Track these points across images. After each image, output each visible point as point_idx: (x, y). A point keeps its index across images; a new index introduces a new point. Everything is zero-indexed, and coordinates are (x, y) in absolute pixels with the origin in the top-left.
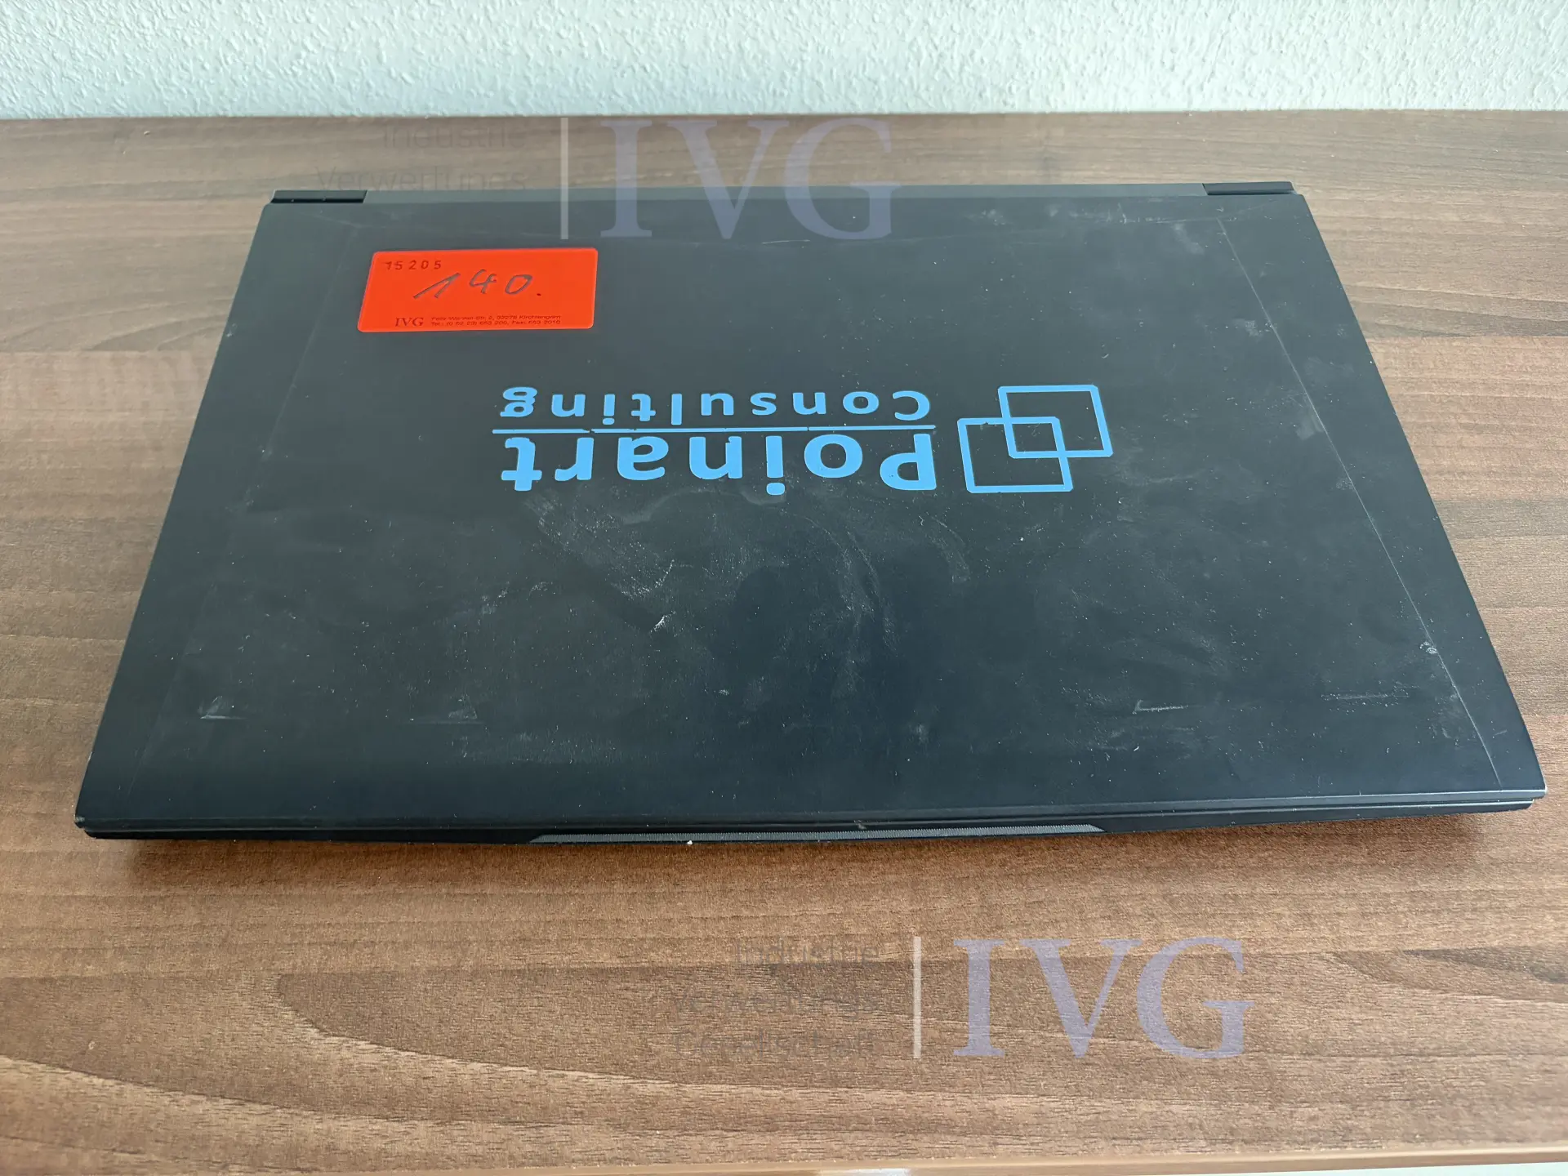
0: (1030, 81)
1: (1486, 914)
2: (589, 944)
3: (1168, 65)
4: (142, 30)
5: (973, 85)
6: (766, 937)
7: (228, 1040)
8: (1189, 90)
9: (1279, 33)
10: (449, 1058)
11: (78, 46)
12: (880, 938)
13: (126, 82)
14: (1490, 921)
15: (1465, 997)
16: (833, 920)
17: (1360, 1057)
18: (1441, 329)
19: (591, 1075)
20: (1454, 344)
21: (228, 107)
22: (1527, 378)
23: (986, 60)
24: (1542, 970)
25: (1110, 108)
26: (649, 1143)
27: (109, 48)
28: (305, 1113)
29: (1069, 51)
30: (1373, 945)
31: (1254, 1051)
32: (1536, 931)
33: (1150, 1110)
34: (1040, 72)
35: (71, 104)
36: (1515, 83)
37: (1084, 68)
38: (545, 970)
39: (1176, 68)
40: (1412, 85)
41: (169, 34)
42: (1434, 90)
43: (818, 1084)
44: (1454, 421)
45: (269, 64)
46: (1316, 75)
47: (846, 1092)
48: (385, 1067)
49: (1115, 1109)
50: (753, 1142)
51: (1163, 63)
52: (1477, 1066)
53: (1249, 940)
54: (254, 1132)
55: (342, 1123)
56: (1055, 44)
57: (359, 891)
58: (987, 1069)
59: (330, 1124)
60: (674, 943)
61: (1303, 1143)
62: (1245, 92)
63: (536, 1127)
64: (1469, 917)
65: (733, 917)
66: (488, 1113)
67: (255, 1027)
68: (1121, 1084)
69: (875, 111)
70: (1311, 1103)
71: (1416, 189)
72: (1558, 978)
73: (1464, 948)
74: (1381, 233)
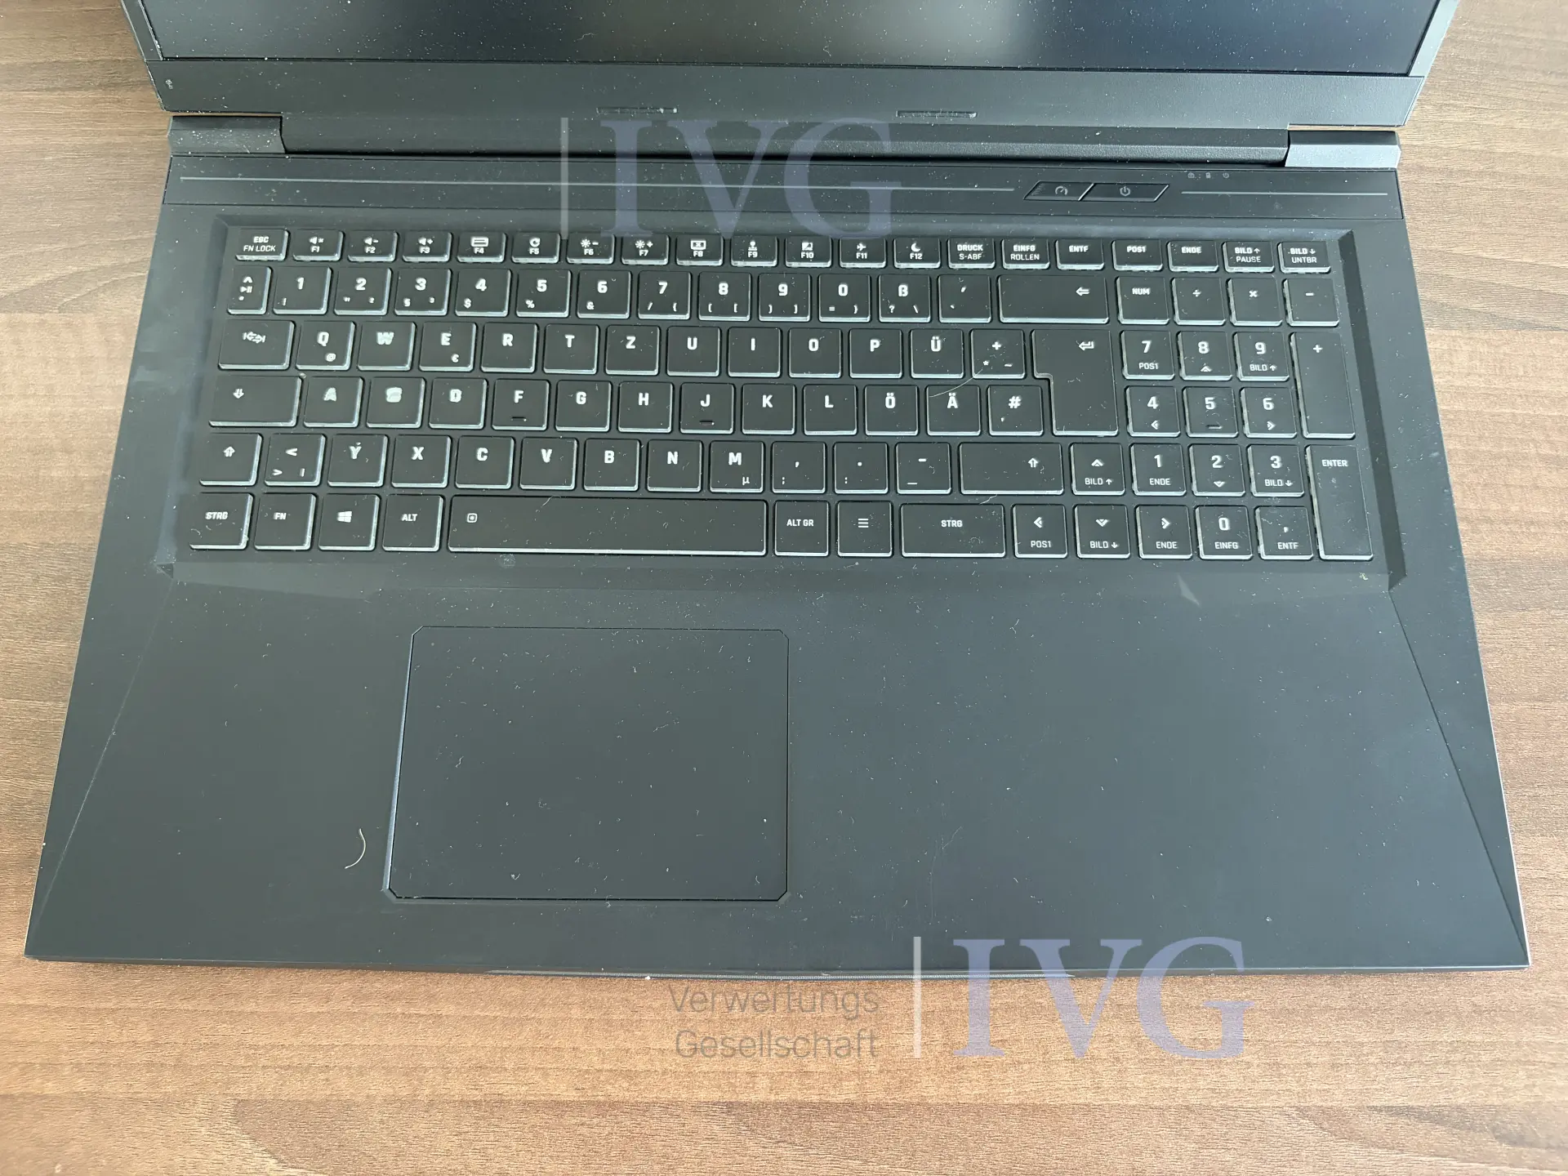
2: (546, 1075)
12: (838, 1078)
14: (1460, 1076)
15: (1421, 1158)
18: (1541, 319)
20: (1551, 341)
24: (1504, 1131)
30: (1338, 1099)
32: (1505, 1088)
38: (502, 1102)
44: (1533, 451)
60: (631, 1076)
64: (1440, 1071)
67: (215, 1155)
71: (1545, 110)
72: (1517, 1141)
73: (1428, 1105)
74: (1493, 174)
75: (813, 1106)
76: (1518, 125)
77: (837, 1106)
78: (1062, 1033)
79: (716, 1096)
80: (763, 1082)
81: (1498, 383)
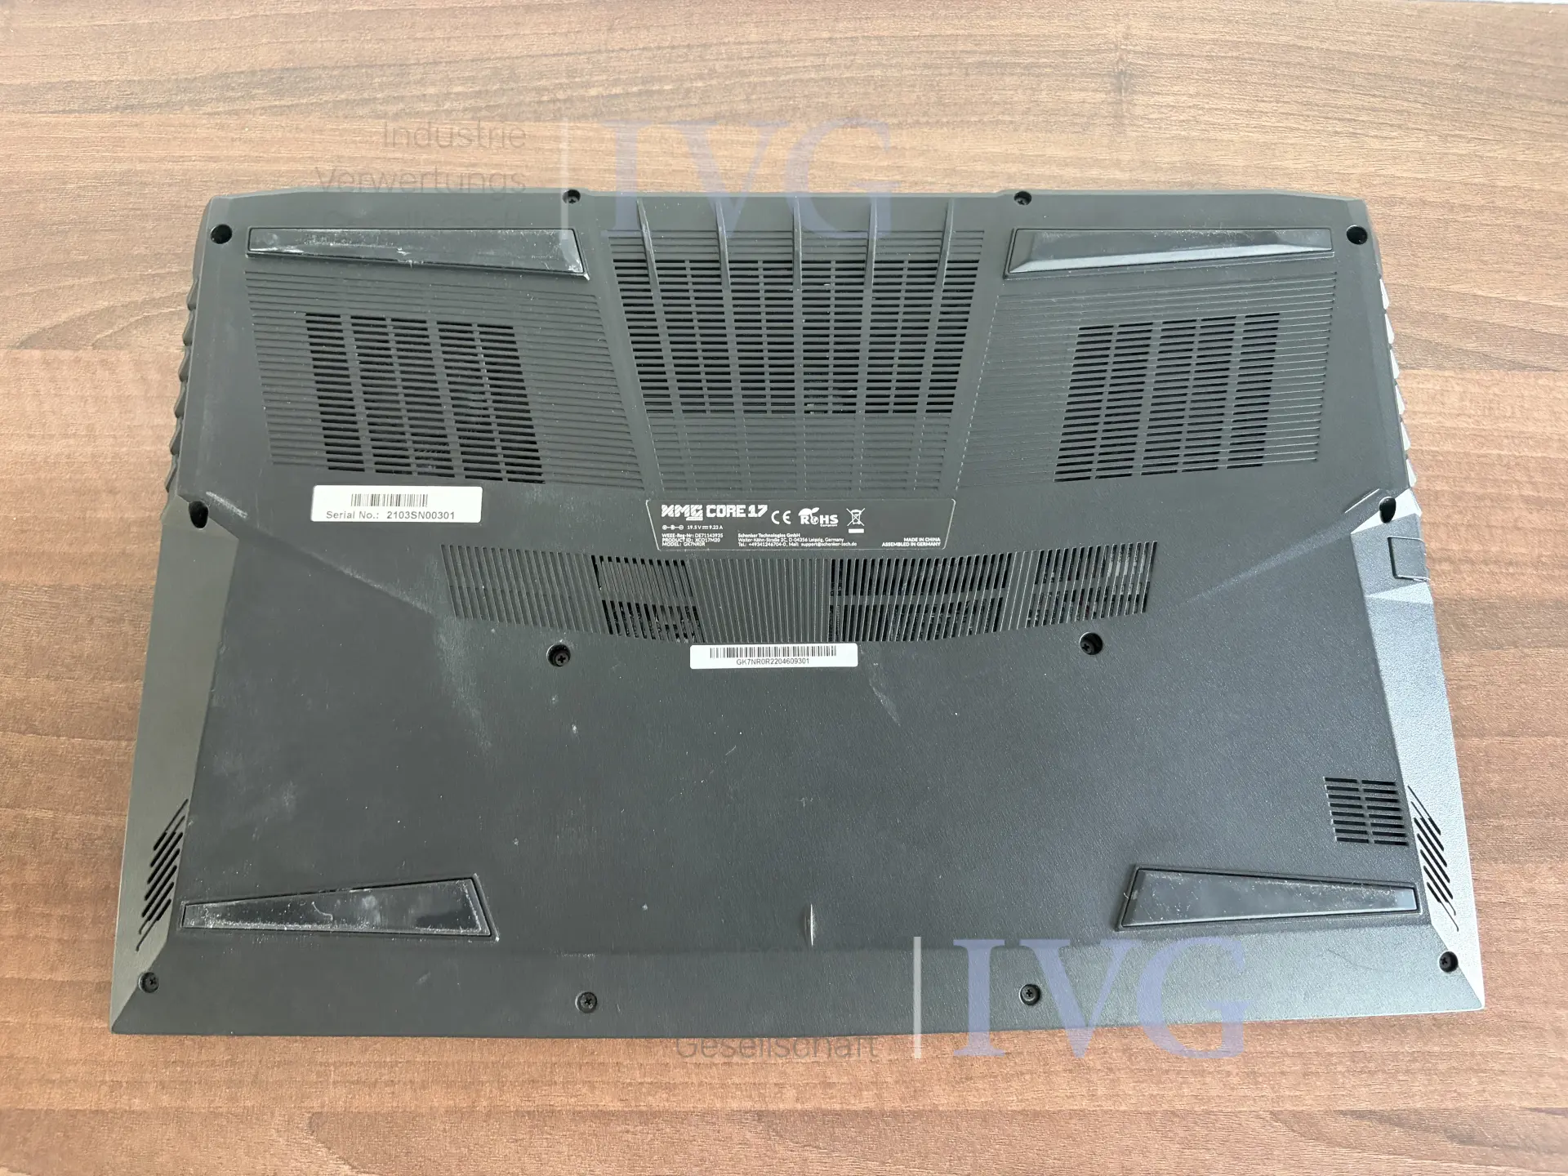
1: (1417, 1076)
2: (592, 1087)
6: (755, 1084)
12: (858, 1087)
14: (1419, 1083)
15: (1379, 1156)
16: (817, 1069)
18: (1531, 359)
20: (1540, 382)
24: (1455, 1132)
32: (1459, 1094)
38: (553, 1113)
44: (1516, 492)
53: (1196, 1097)
60: (670, 1088)
64: (1401, 1078)
65: (725, 1064)
71: (1547, 141)
72: (1467, 1139)
73: (1389, 1108)
74: (1494, 209)
75: (837, 1114)
76: (1521, 158)
77: (857, 1113)
78: (1061, 1046)
79: (747, 1105)
80: (790, 1093)
81: (1487, 424)
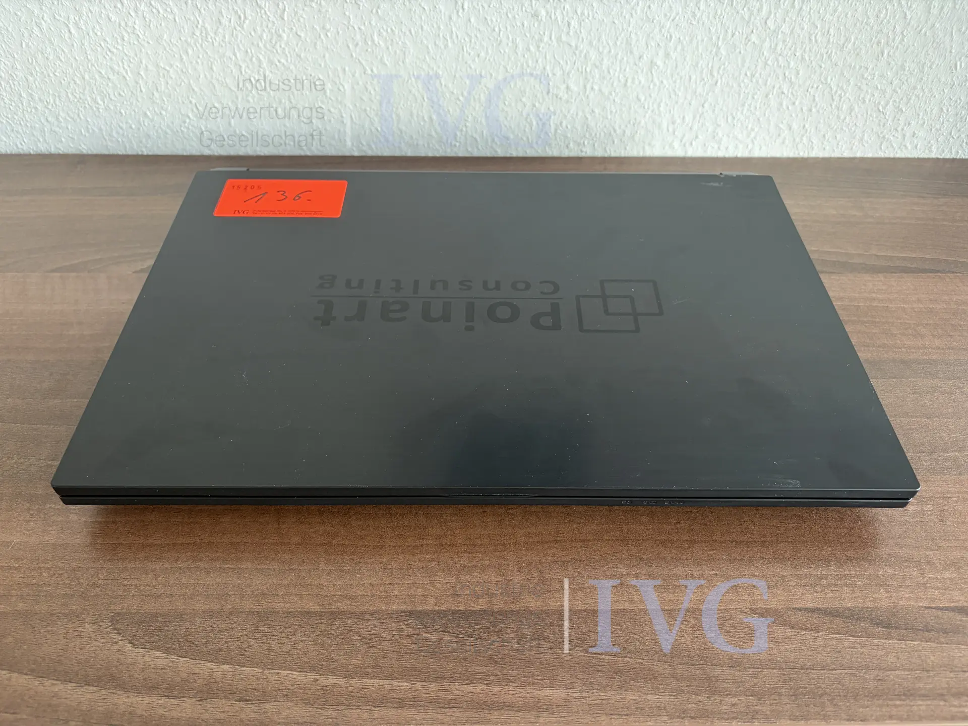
0: (595, 139)
1: (843, 588)
3: (671, 130)
4: (97, 106)
5: (563, 140)
6: (408, 595)
7: (77, 649)
8: (684, 145)
9: (732, 114)
10: (210, 662)
11: (61, 114)
12: (476, 597)
13: (87, 135)
14: (846, 592)
15: (830, 636)
17: (764, 669)
19: (295, 673)
21: (144, 150)
22: (874, 295)
23: (569, 127)
24: (878, 621)
25: (641, 154)
26: (326, 713)
27: (78, 115)
28: (118, 692)
29: (615, 122)
30: (774, 604)
31: (699, 664)
32: (874, 598)
33: (634, 698)
34: (600, 134)
35: (55, 146)
36: (870, 142)
37: (624, 132)
38: (274, 611)
39: (676, 133)
40: (810, 143)
41: (112, 108)
42: (824, 146)
43: (432, 680)
45: (168, 126)
46: (755, 138)
47: (450, 685)
48: (170, 667)
49: (613, 697)
50: (390, 713)
51: (668, 131)
52: (837, 676)
53: (700, 600)
54: (87, 703)
55: (141, 699)
56: (607, 118)
57: (167, 565)
58: (536, 673)
59: (133, 699)
60: (352, 598)
61: (728, 719)
62: (716, 146)
63: (258, 704)
64: (833, 589)
65: (389, 584)
66: (230, 693)
67: (94, 643)
68: (618, 682)
69: (508, 155)
70: (734, 696)
72: (888, 626)
73: (830, 607)
77: (475, 612)
79: (404, 607)
80: (431, 601)
